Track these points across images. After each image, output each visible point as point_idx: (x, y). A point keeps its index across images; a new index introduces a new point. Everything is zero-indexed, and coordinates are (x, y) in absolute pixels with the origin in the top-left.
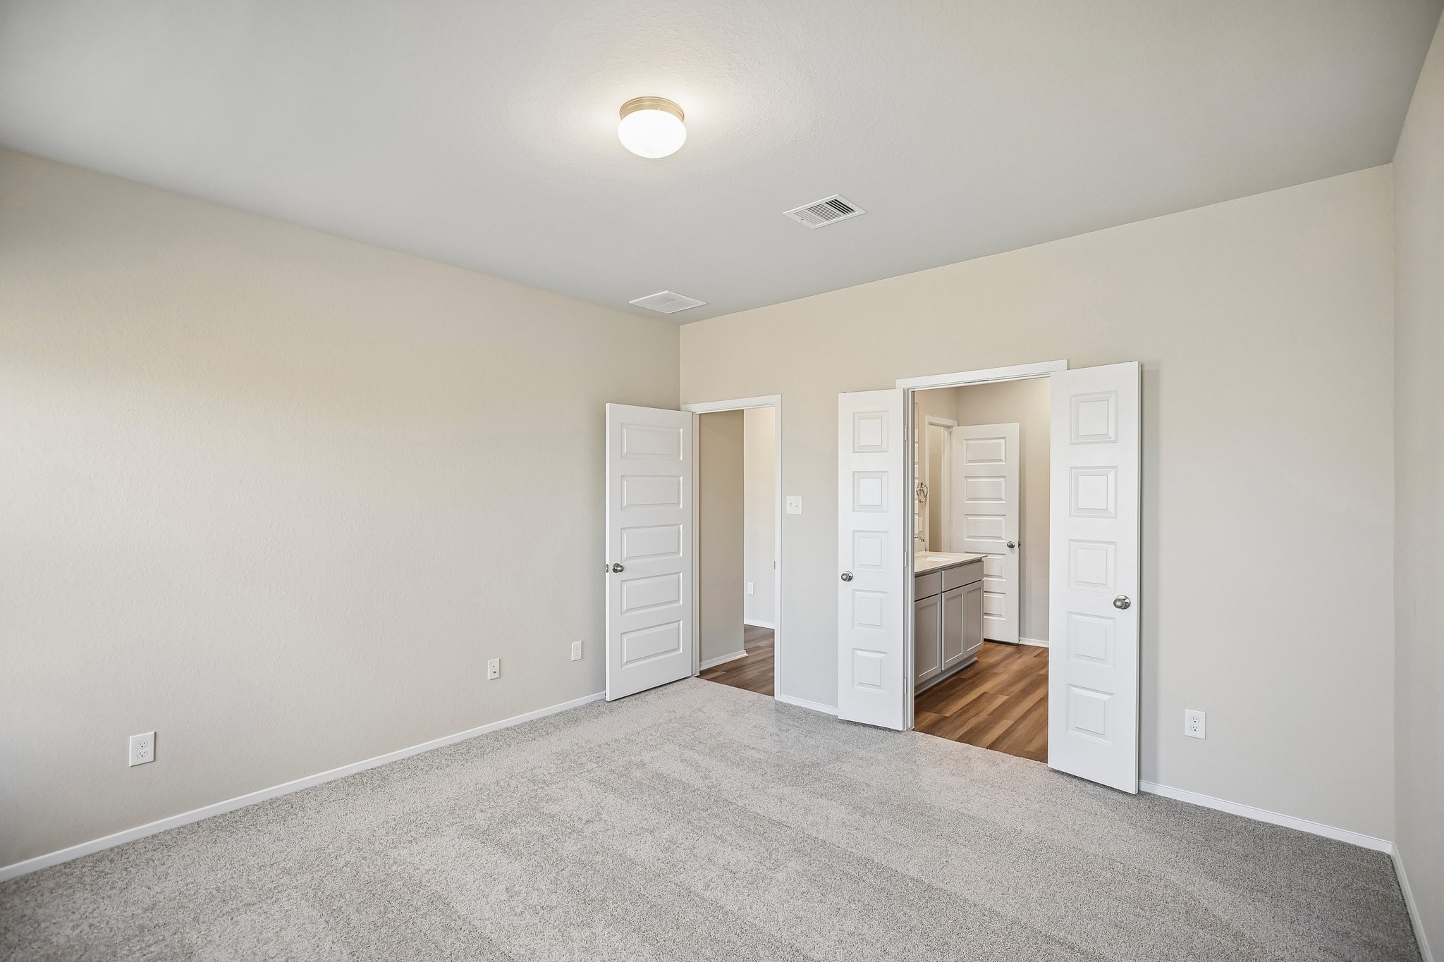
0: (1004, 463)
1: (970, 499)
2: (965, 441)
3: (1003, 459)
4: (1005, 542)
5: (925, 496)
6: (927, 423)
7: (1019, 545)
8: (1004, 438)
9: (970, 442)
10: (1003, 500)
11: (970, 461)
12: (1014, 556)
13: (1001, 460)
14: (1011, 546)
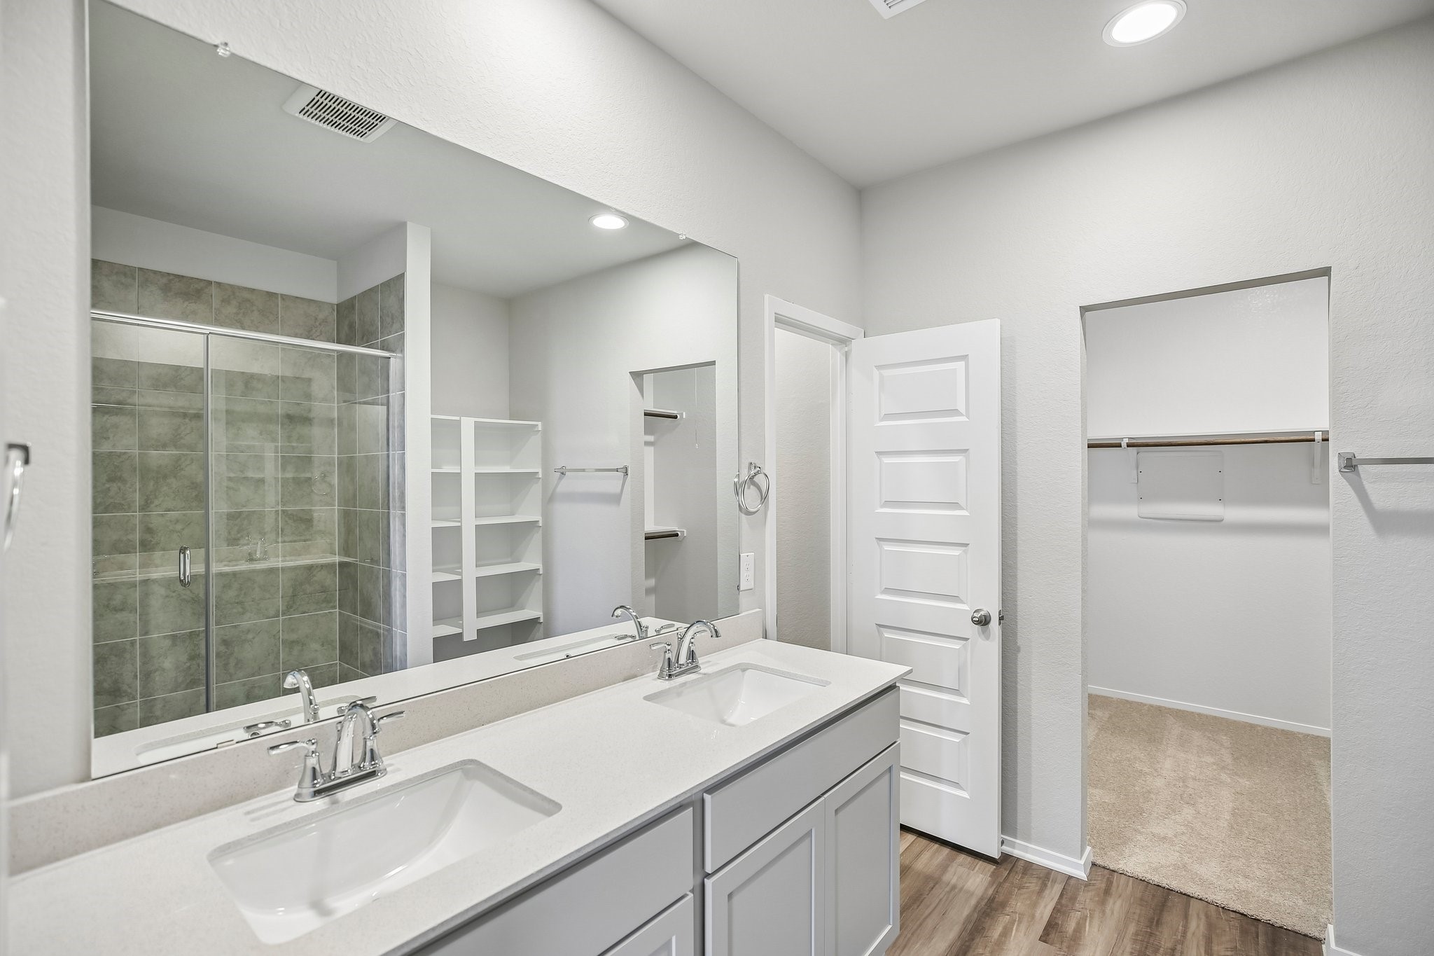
0: (964, 419)
1: (888, 503)
2: (876, 372)
3: (962, 409)
4: (966, 608)
5: (764, 498)
6: (768, 319)
7: (1001, 619)
8: (964, 358)
9: (887, 373)
10: (961, 508)
11: (888, 416)
12: (990, 647)
13: (955, 412)
14: (983, 622)
